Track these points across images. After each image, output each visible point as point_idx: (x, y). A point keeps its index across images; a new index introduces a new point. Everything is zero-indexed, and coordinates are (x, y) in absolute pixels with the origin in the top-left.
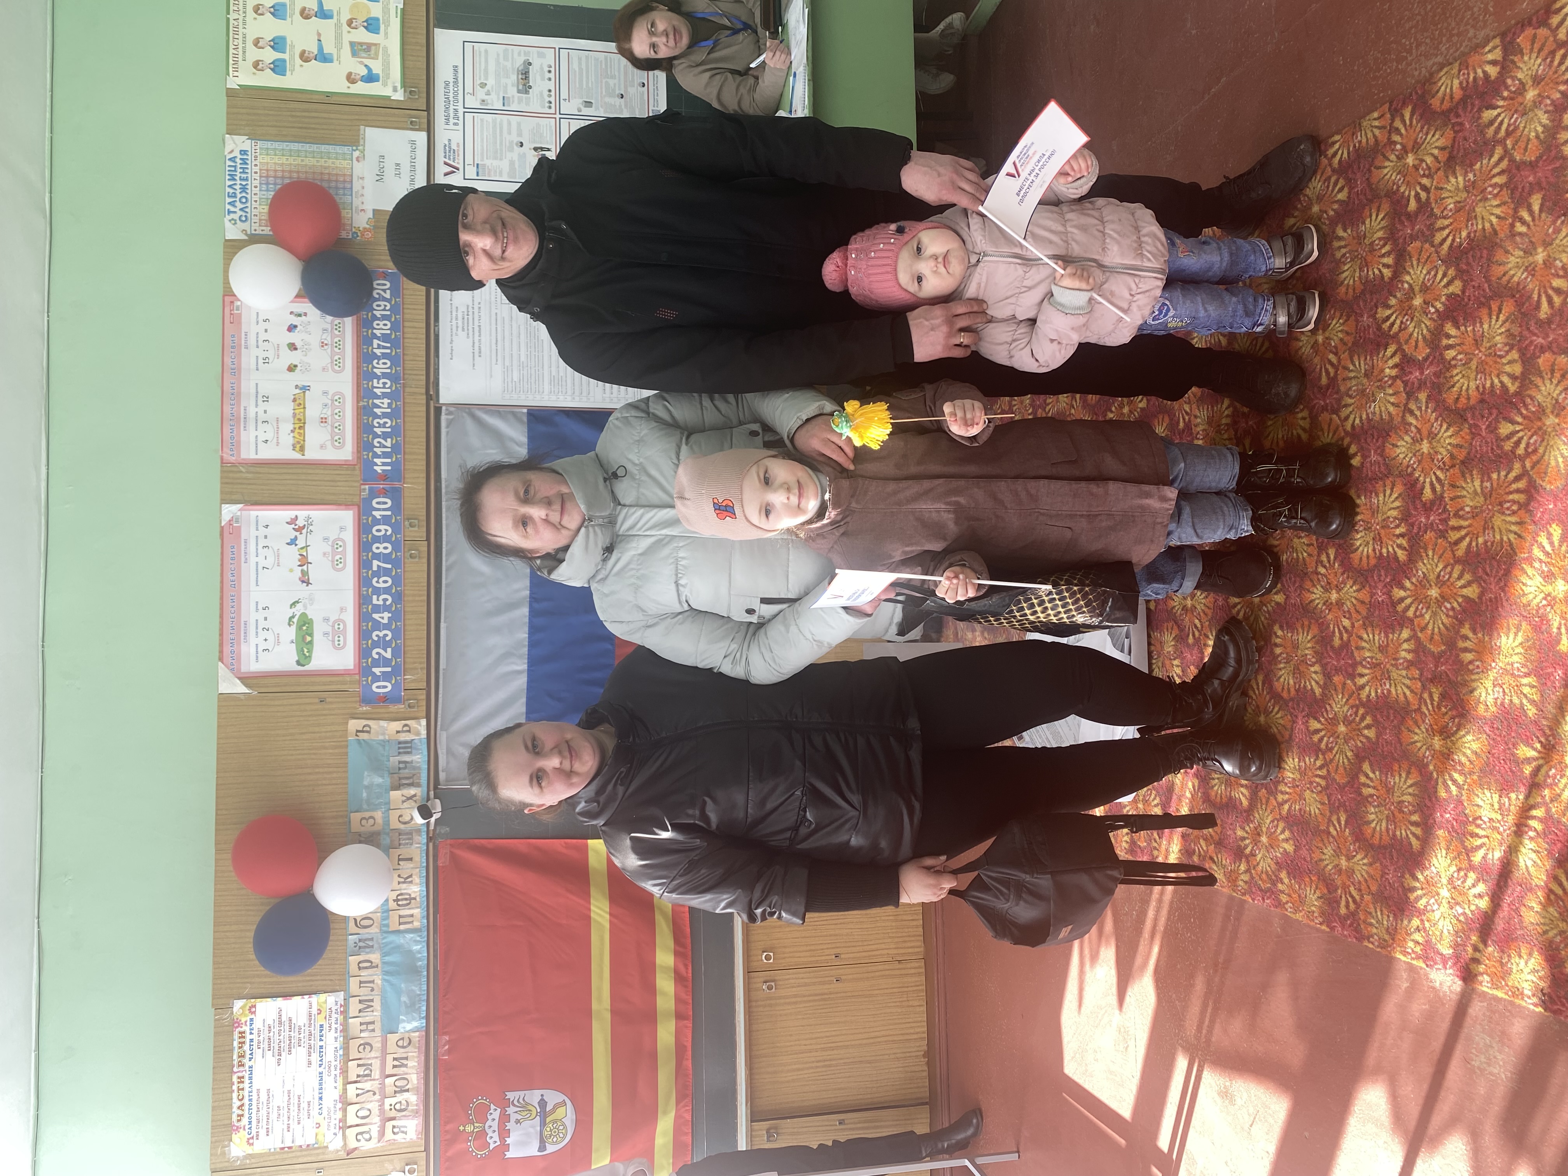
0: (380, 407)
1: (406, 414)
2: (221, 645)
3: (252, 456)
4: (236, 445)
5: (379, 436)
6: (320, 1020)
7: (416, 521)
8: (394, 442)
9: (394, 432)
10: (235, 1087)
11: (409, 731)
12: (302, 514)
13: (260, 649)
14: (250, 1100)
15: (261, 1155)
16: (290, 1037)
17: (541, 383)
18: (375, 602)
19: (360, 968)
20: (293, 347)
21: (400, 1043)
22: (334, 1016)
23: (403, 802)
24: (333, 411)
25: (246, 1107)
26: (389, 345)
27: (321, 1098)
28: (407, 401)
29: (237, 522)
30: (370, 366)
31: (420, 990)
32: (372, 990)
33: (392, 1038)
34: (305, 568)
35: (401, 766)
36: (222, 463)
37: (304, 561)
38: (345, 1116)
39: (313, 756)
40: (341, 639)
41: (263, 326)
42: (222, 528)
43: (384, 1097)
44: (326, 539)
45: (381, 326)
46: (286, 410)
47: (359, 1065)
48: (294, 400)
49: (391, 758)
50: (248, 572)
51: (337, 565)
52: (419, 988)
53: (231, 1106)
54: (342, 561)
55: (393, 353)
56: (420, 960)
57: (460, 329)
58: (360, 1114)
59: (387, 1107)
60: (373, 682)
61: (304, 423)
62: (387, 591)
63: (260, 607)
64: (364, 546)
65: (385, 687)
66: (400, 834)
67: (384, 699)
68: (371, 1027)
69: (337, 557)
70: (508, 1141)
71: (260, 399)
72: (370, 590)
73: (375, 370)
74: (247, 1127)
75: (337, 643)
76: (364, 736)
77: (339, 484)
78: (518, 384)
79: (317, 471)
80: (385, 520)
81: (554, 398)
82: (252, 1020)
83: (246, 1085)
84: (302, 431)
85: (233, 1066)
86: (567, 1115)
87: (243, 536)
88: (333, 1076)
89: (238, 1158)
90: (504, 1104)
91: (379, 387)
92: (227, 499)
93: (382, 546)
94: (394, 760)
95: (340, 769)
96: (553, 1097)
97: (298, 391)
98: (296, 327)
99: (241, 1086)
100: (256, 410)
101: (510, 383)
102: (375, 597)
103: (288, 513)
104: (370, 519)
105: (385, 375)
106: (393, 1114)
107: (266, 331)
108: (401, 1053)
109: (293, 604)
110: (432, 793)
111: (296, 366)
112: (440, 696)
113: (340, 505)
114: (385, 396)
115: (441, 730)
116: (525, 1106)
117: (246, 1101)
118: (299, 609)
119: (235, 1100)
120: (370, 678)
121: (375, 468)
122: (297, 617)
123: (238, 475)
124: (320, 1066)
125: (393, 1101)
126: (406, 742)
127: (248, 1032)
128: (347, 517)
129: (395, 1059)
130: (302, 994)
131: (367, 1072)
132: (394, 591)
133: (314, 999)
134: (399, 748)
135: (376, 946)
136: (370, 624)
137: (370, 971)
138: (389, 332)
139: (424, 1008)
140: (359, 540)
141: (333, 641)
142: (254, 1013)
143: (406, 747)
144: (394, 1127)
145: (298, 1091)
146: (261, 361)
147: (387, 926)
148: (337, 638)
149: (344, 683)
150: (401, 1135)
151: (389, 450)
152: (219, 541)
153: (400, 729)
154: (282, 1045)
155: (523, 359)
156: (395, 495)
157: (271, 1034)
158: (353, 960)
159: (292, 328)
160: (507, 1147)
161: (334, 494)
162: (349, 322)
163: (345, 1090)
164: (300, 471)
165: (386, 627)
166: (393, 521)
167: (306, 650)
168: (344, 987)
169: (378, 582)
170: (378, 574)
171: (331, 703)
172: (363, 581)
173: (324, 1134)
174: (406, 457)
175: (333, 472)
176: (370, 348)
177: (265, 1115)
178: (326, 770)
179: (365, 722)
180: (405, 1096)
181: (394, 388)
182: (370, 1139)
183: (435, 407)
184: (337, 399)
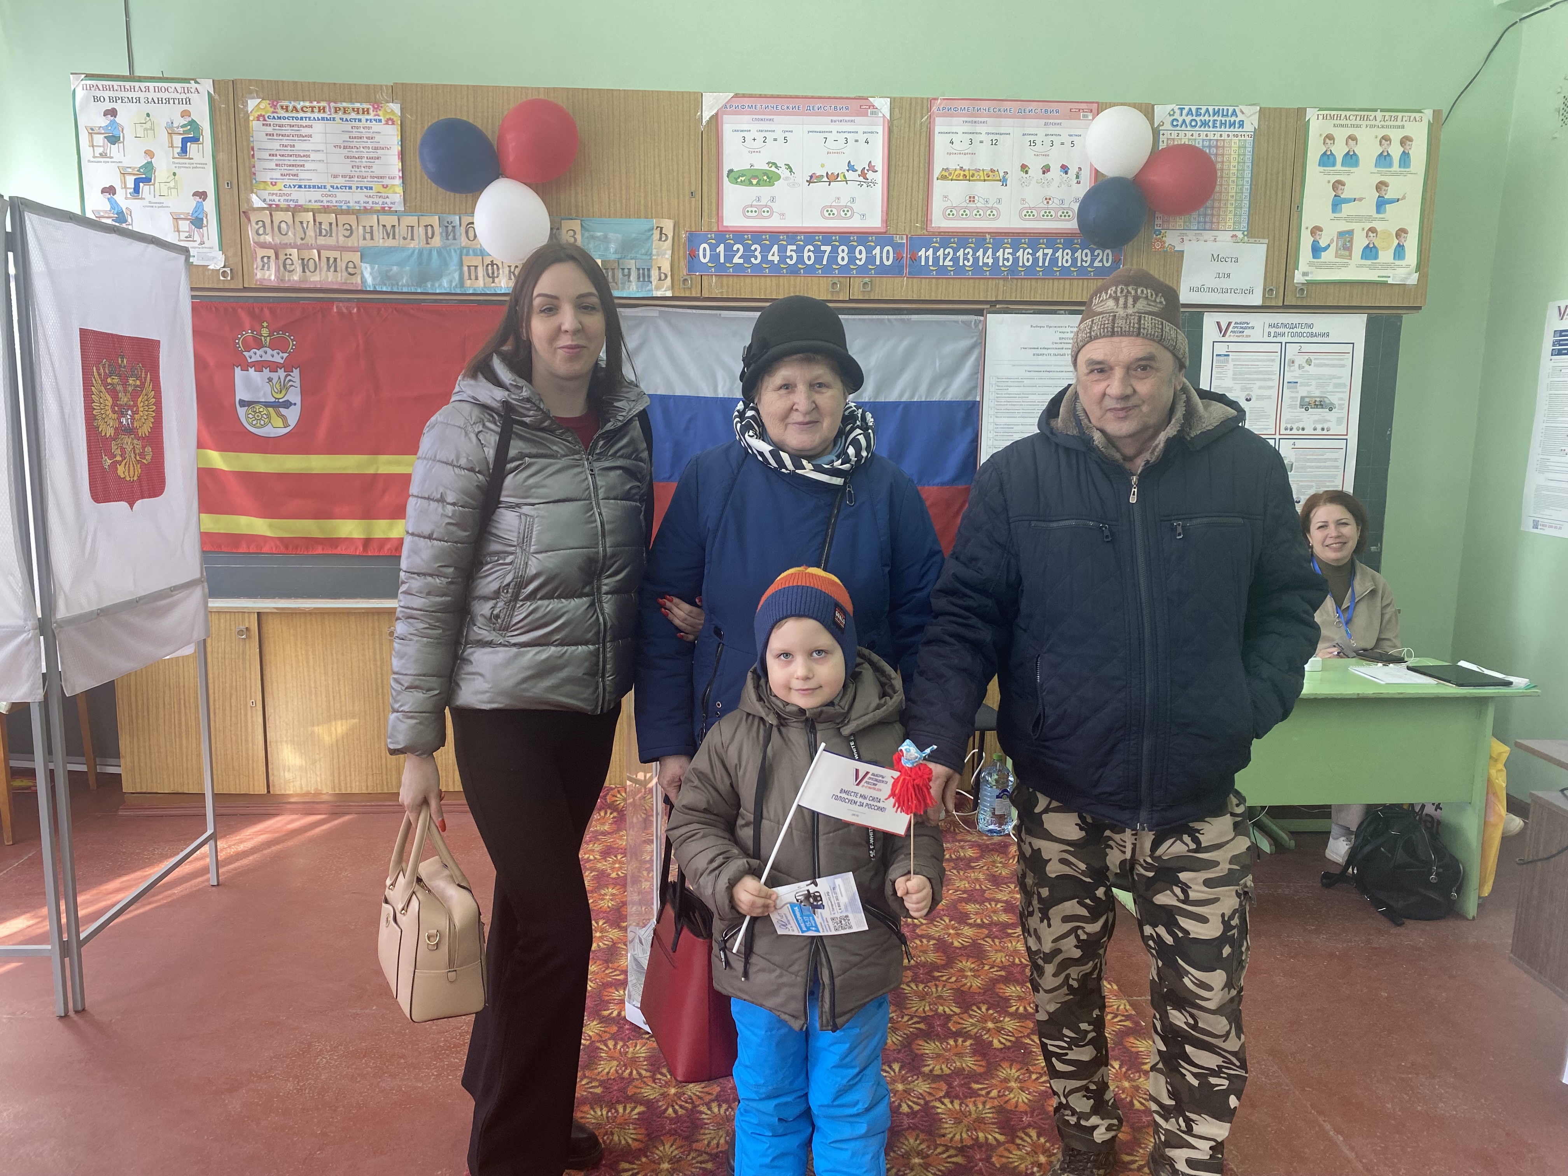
0: (984, 255)
1: (977, 281)
2: (751, 96)
3: (937, 129)
4: (949, 113)
5: (955, 254)
6: (377, 187)
7: (869, 289)
8: (949, 268)
9: (959, 269)
10: (315, 103)
11: (660, 279)
12: (879, 177)
13: (744, 134)
14: (302, 119)
15: (247, 127)
16: (361, 158)
17: (1005, 415)
18: (790, 247)
19: (426, 226)
20: (1046, 170)
21: (351, 265)
22: (381, 201)
24: (981, 208)
25: (295, 115)
26: (1047, 264)
27: (300, 187)
28: (990, 281)
29: (872, 113)
30: (1025, 246)
31: (403, 286)
32: (405, 239)
33: (356, 257)
34: (825, 179)
35: (626, 271)
36: (931, 99)
37: (832, 178)
38: (282, 210)
39: (637, 185)
40: (754, 214)
41: (1067, 141)
42: (867, 98)
43: (299, 249)
44: (853, 200)
45: (1066, 257)
46: (984, 164)
47: (331, 224)
48: (992, 171)
49: (633, 261)
50: (821, 123)
51: (827, 211)
52: (405, 284)
53: (296, 99)
54: (832, 216)
55: (1038, 269)
56: (433, 285)
57: (1063, 336)
58: (283, 225)
59: (289, 251)
60: (710, 245)
61: (969, 180)
62: (800, 259)
63: (786, 134)
64: (845, 237)
65: (705, 257)
67: (693, 255)
68: (368, 236)
69: (835, 211)
70: (252, 370)
71: (994, 137)
72: (802, 243)
73: (1022, 250)
74: (275, 115)
75: (750, 209)
76: (656, 235)
77: (908, 214)
79: (921, 192)
80: (871, 259)
81: (991, 427)
82: (380, 121)
83: (316, 115)
84: (961, 178)
85: (335, 103)
86: (275, 429)
87: (857, 119)
88: (322, 199)
89: (246, 106)
90: (288, 367)
91: (1005, 255)
92: (895, 103)
93: (845, 255)
94: (632, 264)
95: (624, 211)
96: (293, 415)
97: (1002, 174)
98: (1066, 173)
99: (316, 110)
100: (984, 133)
101: (1006, 384)
102: (794, 247)
103: (879, 163)
104: (873, 244)
105: (1016, 260)
106: (282, 257)
107: (1062, 144)
108: (341, 265)
109: (789, 167)
111: (1027, 172)
112: (694, 311)
113: (887, 214)
114: (996, 259)
115: (660, 312)
116: (285, 387)
117: (301, 115)
118: (783, 172)
119: (302, 103)
120: (713, 241)
121: (924, 250)
122: (776, 170)
123: (919, 115)
124: (332, 187)
125: (295, 257)
126: (649, 276)
127: (369, 117)
128: (874, 221)
129: (335, 259)
130: (403, 170)
131: (324, 232)
132: (800, 266)
133: (398, 182)
134: (643, 269)
135: (448, 242)
136: (768, 243)
137: (423, 237)
138: (1060, 265)
139: (384, 289)
140: (851, 233)
141: (751, 206)
142: (387, 124)
143: (644, 276)
144: (269, 258)
145: (308, 166)
146: (1032, 138)
147: (468, 254)
148: (754, 209)
149: (709, 216)
150: (260, 264)
151: (941, 264)
152: (853, 96)
153: (663, 270)
154: (354, 150)
155: (1031, 397)
156: (896, 270)
157: (365, 140)
158: (435, 220)
159: (1065, 169)
160: (245, 369)
161: (898, 208)
162: (1072, 225)
163: (307, 210)
164: (922, 175)
165: (764, 258)
166: (870, 267)
167: (743, 179)
168: (408, 211)
169: (809, 251)
170: (817, 251)
171: (690, 203)
172: (810, 236)
173: (265, 189)
174: (934, 280)
175: (920, 209)
176: (1044, 246)
177: (287, 133)
178: (624, 197)
179: (670, 236)
180: (299, 269)
181: (1003, 269)
182: (258, 234)
183: (983, 310)
184: (993, 213)
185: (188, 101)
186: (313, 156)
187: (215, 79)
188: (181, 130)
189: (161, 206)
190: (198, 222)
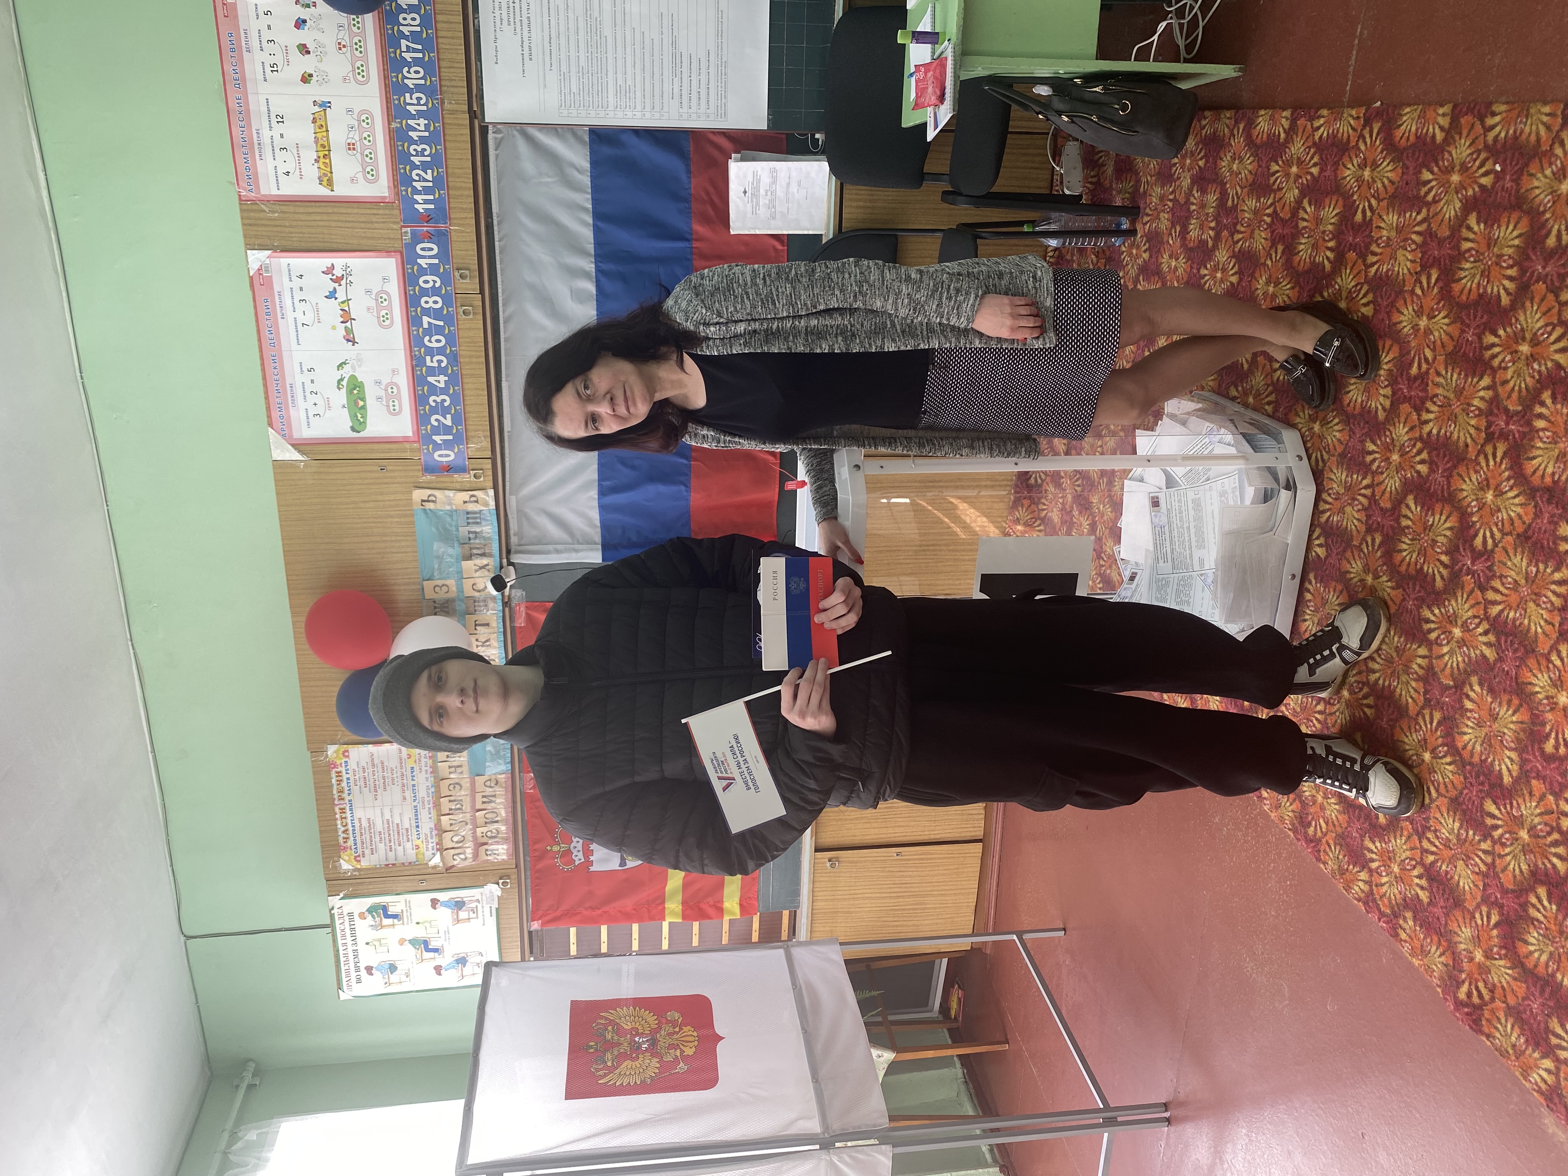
0: (415, 130)
1: (447, 138)
2: (268, 409)
3: (275, 192)
4: (253, 178)
5: (417, 167)
6: (411, 764)
7: (467, 272)
8: (435, 174)
9: (435, 162)
10: (337, 816)
11: (477, 502)
12: (339, 262)
13: (311, 415)
14: (353, 826)
15: (368, 869)
16: (384, 776)
17: (605, 94)
18: (429, 363)
20: (304, 49)
21: (488, 783)
22: (423, 760)
23: (476, 571)
24: (361, 135)
25: (351, 832)
26: (420, 47)
27: (417, 827)
28: (445, 121)
30: (400, 76)
34: (348, 324)
35: (471, 536)
36: (240, 200)
37: (347, 317)
38: (441, 840)
39: (380, 525)
40: (396, 403)
41: (265, 20)
42: (251, 278)
43: (476, 826)
44: (368, 292)
45: (409, 21)
46: (305, 133)
47: (450, 801)
48: (314, 121)
49: (460, 529)
50: (286, 329)
51: (384, 321)
53: (336, 831)
54: (389, 316)
55: (426, 59)
57: (505, 22)
58: (455, 839)
59: (479, 834)
60: (435, 450)
61: (329, 151)
62: (441, 351)
63: (305, 369)
64: (411, 301)
65: (449, 456)
66: (475, 602)
67: (448, 469)
68: (459, 770)
69: (383, 313)
70: (592, 858)
71: (274, 120)
72: (423, 350)
73: (406, 81)
74: (353, 847)
75: (392, 408)
76: (431, 506)
77: (376, 225)
78: (577, 96)
79: (350, 211)
80: (433, 270)
81: (620, 114)
82: (346, 762)
83: (348, 815)
84: (327, 161)
85: (334, 800)
87: (277, 288)
88: (427, 809)
89: (348, 870)
91: (414, 102)
92: (252, 244)
93: (431, 300)
94: (464, 531)
95: (408, 538)
97: (317, 109)
98: (304, 21)
99: (344, 815)
100: (271, 133)
101: (568, 96)
102: (428, 358)
103: (323, 262)
104: (416, 268)
105: (418, 88)
106: (485, 840)
107: (269, 27)
108: (489, 791)
109: (341, 366)
110: (505, 561)
111: (311, 75)
112: (507, 459)
113: (379, 251)
114: (420, 114)
115: (510, 494)
117: (350, 827)
118: (347, 372)
119: (339, 826)
120: (431, 446)
121: (416, 206)
122: (346, 380)
123: (262, 215)
124: (415, 801)
126: (475, 513)
127: (344, 772)
128: (389, 266)
129: (484, 797)
131: (458, 806)
132: (448, 351)
134: (468, 518)
136: (426, 388)
138: (418, 29)
139: (509, 755)
140: (406, 293)
141: (388, 406)
142: (348, 756)
143: (473, 518)
144: (487, 850)
145: (397, 820)
146: (268, 69)
148: (391, 404)
149: (404, 451)
150: (493, 856)
151: (431, 184)
152: (250, 293)
153: (467, 499)
154: (377, 783)
155: (583, 62)
156: (441, 238)
157: (366, 774)
159: (300, 23)
160: (591, 863)
161: (372, 238)
163: (439, 820)
164: (330, 210)
165: (444, 391)
166: (442, 270)
167: (359, 416)
169: (430, 341)
170: (429, 332)
171: (393, 471)
172: (414, 341)
173: (423, 854)
174: (451, 192)
175: (369, 211)
176: (398, 51)
177: (368, 838)
178: (394, 538)
179: (429, 492)
180: (496, 826)
181: (430, 105)
182: (466, 859)
183: (481, 127)
184: (364, 119)
185: (350, 914)
186: (387, 816)
187: (327, 894)
188: (377, 919)
189: (447, 932)
190: (459, 905)
